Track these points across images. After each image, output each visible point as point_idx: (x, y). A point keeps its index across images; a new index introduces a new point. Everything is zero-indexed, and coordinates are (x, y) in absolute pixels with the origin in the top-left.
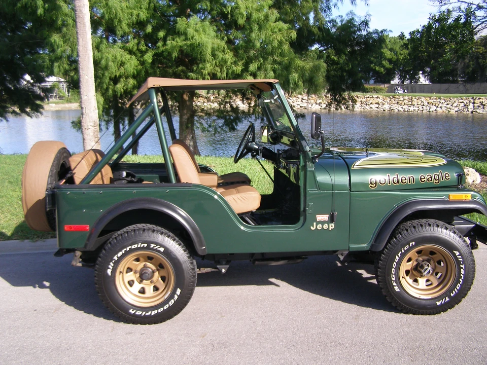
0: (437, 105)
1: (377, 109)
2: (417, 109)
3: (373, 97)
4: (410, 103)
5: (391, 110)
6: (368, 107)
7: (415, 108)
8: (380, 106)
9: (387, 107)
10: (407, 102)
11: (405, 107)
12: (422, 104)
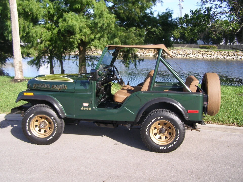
0: (241, 56)
1: (210, 57)
2: (231, 57)
3: (208, 51)
4: (228, 55)
5: (217, 58)
6: (205, 57)
7: (230, 57)
8: (212, 56)
9: (215, 56)
10: (226, 54)
11: (225, 57)
12: (234, 55)
